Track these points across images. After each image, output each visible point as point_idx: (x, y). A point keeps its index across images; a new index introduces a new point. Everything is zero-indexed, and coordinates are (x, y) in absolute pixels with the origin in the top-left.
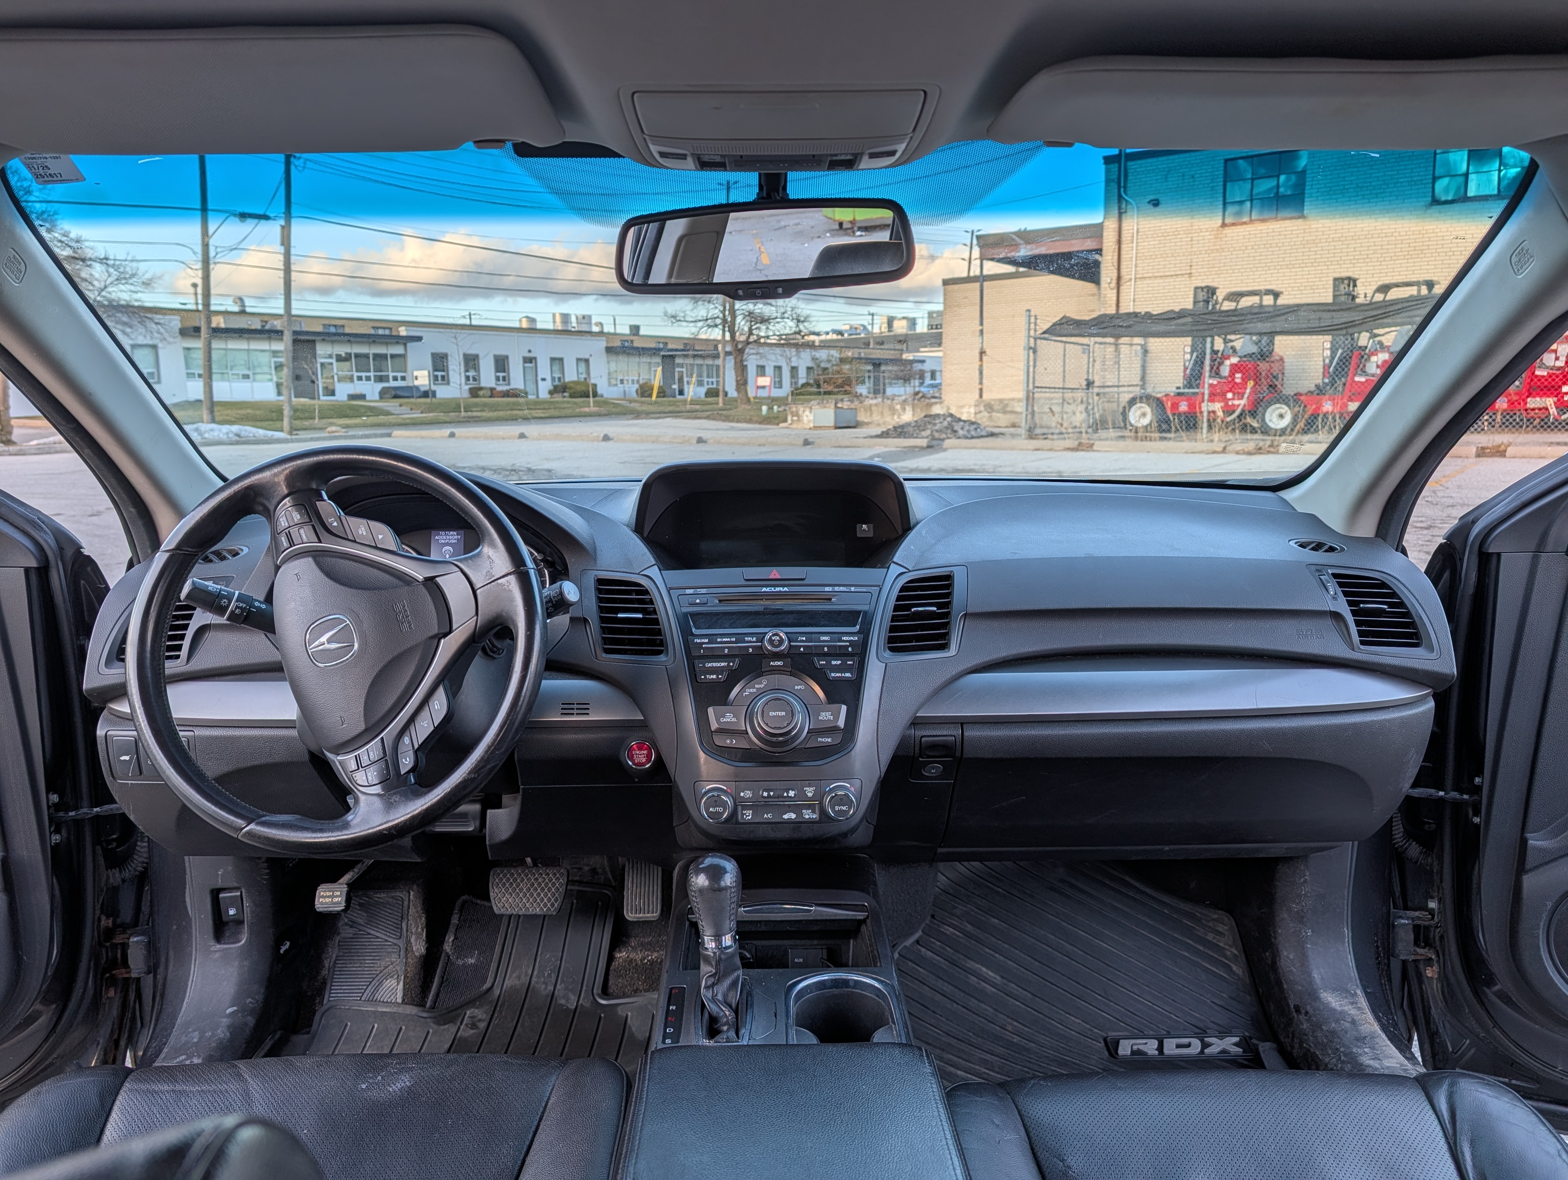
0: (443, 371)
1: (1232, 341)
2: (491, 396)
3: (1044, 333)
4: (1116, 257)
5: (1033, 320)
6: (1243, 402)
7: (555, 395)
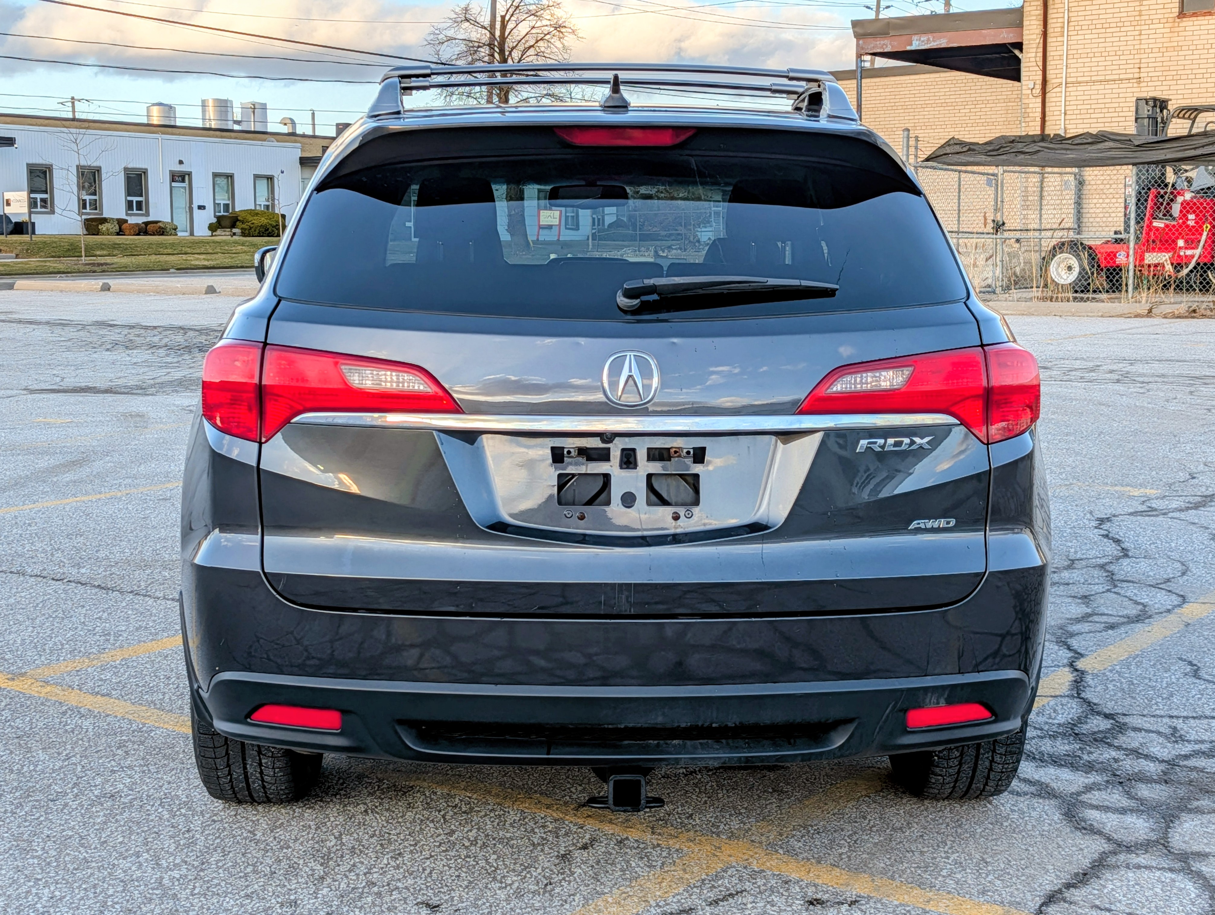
0: (46, 192)
1: (1186, 171)
2: (118, 234)
3: (927, 160)
4: (1040, 55)
5: (912, 142)
6: (1198, 252)
7: (219, 232)
